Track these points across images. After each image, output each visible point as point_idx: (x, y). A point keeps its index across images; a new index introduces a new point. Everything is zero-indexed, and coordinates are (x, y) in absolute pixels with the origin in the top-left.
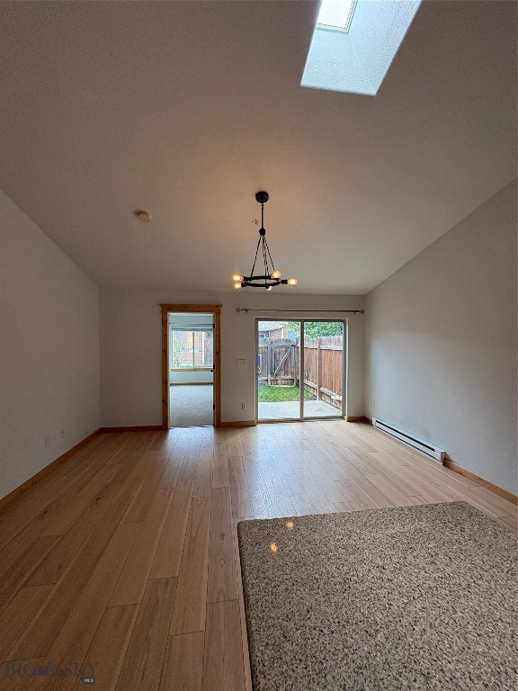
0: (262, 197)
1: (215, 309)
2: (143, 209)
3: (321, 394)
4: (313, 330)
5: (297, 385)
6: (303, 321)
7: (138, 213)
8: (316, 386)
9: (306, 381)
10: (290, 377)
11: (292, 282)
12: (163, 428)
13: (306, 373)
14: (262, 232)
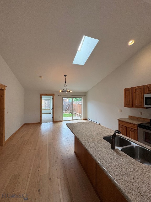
0: (65, 76)
1: (53, 95)
2: (41, 76)
3: (77, 115)
4: (75, 100)
5: (72, 113)
6: (73, 98)
7: (40, 77)
8: (76, 113)
9: (74, 112)
10: (70, 111)
11: (71, 91)
12: (40, 123)
13: (74, 110)
14: (65, 82)
